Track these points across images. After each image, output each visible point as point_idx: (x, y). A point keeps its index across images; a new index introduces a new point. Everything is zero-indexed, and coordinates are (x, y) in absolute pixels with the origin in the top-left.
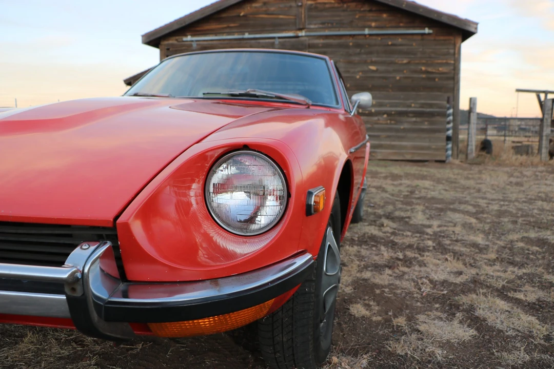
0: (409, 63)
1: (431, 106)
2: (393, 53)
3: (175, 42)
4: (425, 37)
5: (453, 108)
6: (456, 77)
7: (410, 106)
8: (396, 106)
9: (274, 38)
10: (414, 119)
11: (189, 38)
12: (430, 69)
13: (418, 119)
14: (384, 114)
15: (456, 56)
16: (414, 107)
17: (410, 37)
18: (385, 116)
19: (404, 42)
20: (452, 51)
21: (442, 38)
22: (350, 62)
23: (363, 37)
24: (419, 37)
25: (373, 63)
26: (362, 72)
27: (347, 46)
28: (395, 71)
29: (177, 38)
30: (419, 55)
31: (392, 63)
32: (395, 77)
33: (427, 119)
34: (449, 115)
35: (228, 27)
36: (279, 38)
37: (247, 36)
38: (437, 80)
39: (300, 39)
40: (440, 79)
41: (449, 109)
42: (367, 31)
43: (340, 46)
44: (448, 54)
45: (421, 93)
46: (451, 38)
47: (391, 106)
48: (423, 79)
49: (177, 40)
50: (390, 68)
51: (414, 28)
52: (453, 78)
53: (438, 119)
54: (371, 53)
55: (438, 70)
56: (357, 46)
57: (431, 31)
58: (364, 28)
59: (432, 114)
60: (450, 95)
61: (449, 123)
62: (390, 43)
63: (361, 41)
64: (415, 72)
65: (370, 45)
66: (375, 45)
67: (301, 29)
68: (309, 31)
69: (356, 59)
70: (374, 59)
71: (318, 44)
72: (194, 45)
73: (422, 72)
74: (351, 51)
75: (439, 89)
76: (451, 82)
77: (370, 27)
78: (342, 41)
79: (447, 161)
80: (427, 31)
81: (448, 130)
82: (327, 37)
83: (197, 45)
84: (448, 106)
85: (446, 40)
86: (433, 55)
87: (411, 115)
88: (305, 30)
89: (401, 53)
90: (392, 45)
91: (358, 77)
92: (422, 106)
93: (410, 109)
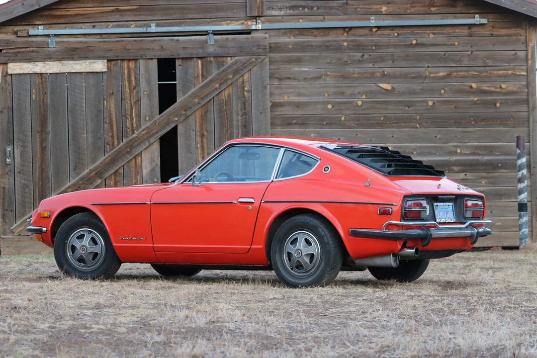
0: (449, 75)
1: (490, 150)
2: (419, 58)
3: (12, 37)
4: (474, 29)
5: (529, 154)
6: (531, 100)
7: (455, 153)
8: (431, 154)
9: (206, 33)
10: (462, 175)
11: (41, 30)
12: (485, 87)
13: (470, 176)
15: (530, 62)
16: (461, 154)
17: (450, 30)
19: (439, 39)
20: (522, 54)
21: (503, 32)
22: (344, 77)
23: (366, 31)
24: (465, 31)
25: (385, 77)
26: (366, 93)
27: (339, 49)
28: (423, 91)
29: (16, 28)
30: (466, 62)
31: (419, 76)
32: (426, 102)
33: (484, 174)
34: (520, 168)
35: (118, 10)
36: (216, 33)
37: (153, 28)
38: (498, 105)
39: (252, 35)
40: (504, 103)
41: (519, 157)
42: (373, 22)
43: (327, 47)
44: (516, 59)
45: (472, 129)
46: (522, 32)
47: (420, 154)
48: (475, 103)
49: (16, 33)
50: (417, 87)
52: (527, 101)
53: (504, 173)
54: (382, 59)
55: (501, 87)
56: (358, 47)
57: (484, 21)
58: (367, 14)
59: (492, 166)
60: (521, 132)
61: (520, 180)
62: (414, 42)
63: (364, 38)
64: (461, 92)
65: (378, 46)
66: (388, 46)
67: (255, 18)
68: (270, 22)
69: (355, 70)
70: (387, 71)
71: (288, 44)
72: (52, 43)
73: (471, 91)
74: (345, 57)
75: (503, 120)
76: (524, 108)
77: (378, 13)
78: (331, 37)
79: (521, 247)
80: (477, 19)
81: (520, 192)
82: (302, 31)
83: (57, 43)
84: (518, 151)
85: (511, 35)
86: (490, 62)
87: (456, 168)
88: (262, 19)
89: (434, 58)
90: (417, 45)
91: (360, 103)
92: (476, 151)
93: (454, 158)
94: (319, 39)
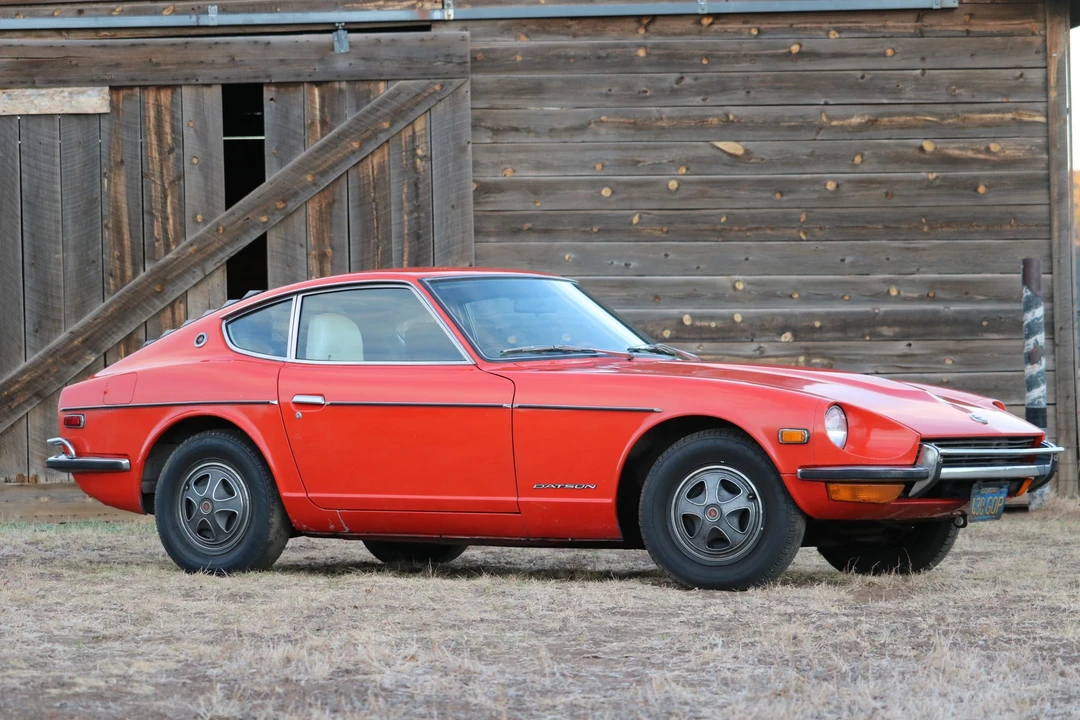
0: (872, 123)
1: (964, 291)
2: (806, 85)
4: (928, 21)
5: (1050, 299)
6: (1055, 179)
7: (885, 297)
8: (830, 298)
9: (330, 28)
10: (901, 347)
12: (953, 149)
13: (918, 347)
14: (782, 330)
15: (1053, 94)
16: (900, 299)
17: (874, 23)
18: (787, 337)
19: (851, 43)
20: (1035, 76)
21: (994, 26)
22: (637, 127)
23: (688, 25)
24: (910, 25)
25: (730, 127)
26: (687, 163)
27: (627, 63)
28: (814, 158)
30: (909, 94)
31: (805, 126)
32: (822, 183)
33: (951, 345)
34: (1032, 330)
36: (353, 28)
37: (213, 17)
38: (982, 189)
39: (435, 32)
40: (994, 184)
41: (1029, 306)
42: (703, 4)
43: (599, 60)
44: (1021, 86)
45: (922, 244)
46: (1035, 26)
47: (807, 299)
48: (929, 185)
50: (801, 149)
52: (1046, 182)
53: (995, 341)
54: (723, 87)
55: (988, 150)
56: (669, 59)
57: (952, 2)
59: (968, 326)
60: (1033, 249)
61: (1031, 358)
62: (795, 49)
63: (683, 41)
64: (899, 160)
65: (713, 57)
66: (737, 58)
68: (475, 3)
69: (663, 111)
70: (734, 112)
71: (514, 52)
73: (922, 160)
74: (641, 81)
75: (993, 224)
76: (1039, 196)
78: (610, 38)
79: (1032, 507)
81: (1031, 384)
82: (544, 24)
84: (1027, 293)
85: (1010, 34)
86: (964, 94)
87: (886, 331)
89: (841, 84)
90: (801, 55)
91: (673, 185)
92: (932, 291)
93: (884, 308)
94: (583, 43)
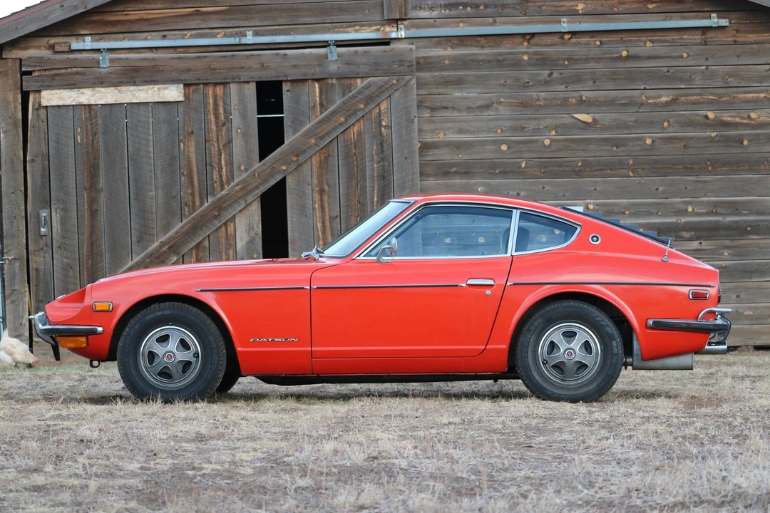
0: (674, 101)
1: (735, 208)
2: (631, 77)
3: (46, 53)
4: (709, 35)
7: (684, 212)
8: (649, 214)
9: (325, 44)
10: (695, 244)
11: (88, 43)
12: (727, 117)
13: (706, 245)
16: (694, 214)
17: (675, 36)
19: (660, 50)
21: (752, 37)
22: (524, 105)
23: (556, 39)
24: (698, 37)
25: (583, 105)
26: (556, 128)
27: (516, 64)
28: (638, 124)
29: (53, 41)
30: (698, 82)
31: (632, 103)
32: (643, 139)
33: (727, 243)
35: (198, 13)
36: (340, 44)
37: (250, 38)
38: (745, 143)
39: (392, 46)
40: (754, 139)
42: (565, 25)
43: (498, 62)
45: (708, 178)
47: (635, 215)
48: (712, 140)
49: (52, 47)
50: (629, 118)
51: (682, 13)
53: (755, 240)
54: (578, 79)
55: (749, 117)
56: (543, 61)
57: (724, 22)
58: (557, 14)
59: (739, 231)
62: (624, 53)
63: (551, 49)
64: (692, 124)
65: (572, 60)
66: (587, 60)
67: (395, 22)
68: (418, 27)
69: (540, 95)
70: (585, 95)
71: (444, 58)
72: (105, 61)
73: (707, 124)
74: (525, 76)
75: (753, 165)
77: (573, 13)
78: (505, 49)
80: (714, 20)
82: (463, 40)
83: (111, 60)
85: (762, 43)
86: (732, 81)
87: (686, 234)
88: (406, 23)
89: (653, 76)
90: (628, 57)
91: (547, 142)
92: (714, 209)
93: (684, 220)
94: (488, 51)
